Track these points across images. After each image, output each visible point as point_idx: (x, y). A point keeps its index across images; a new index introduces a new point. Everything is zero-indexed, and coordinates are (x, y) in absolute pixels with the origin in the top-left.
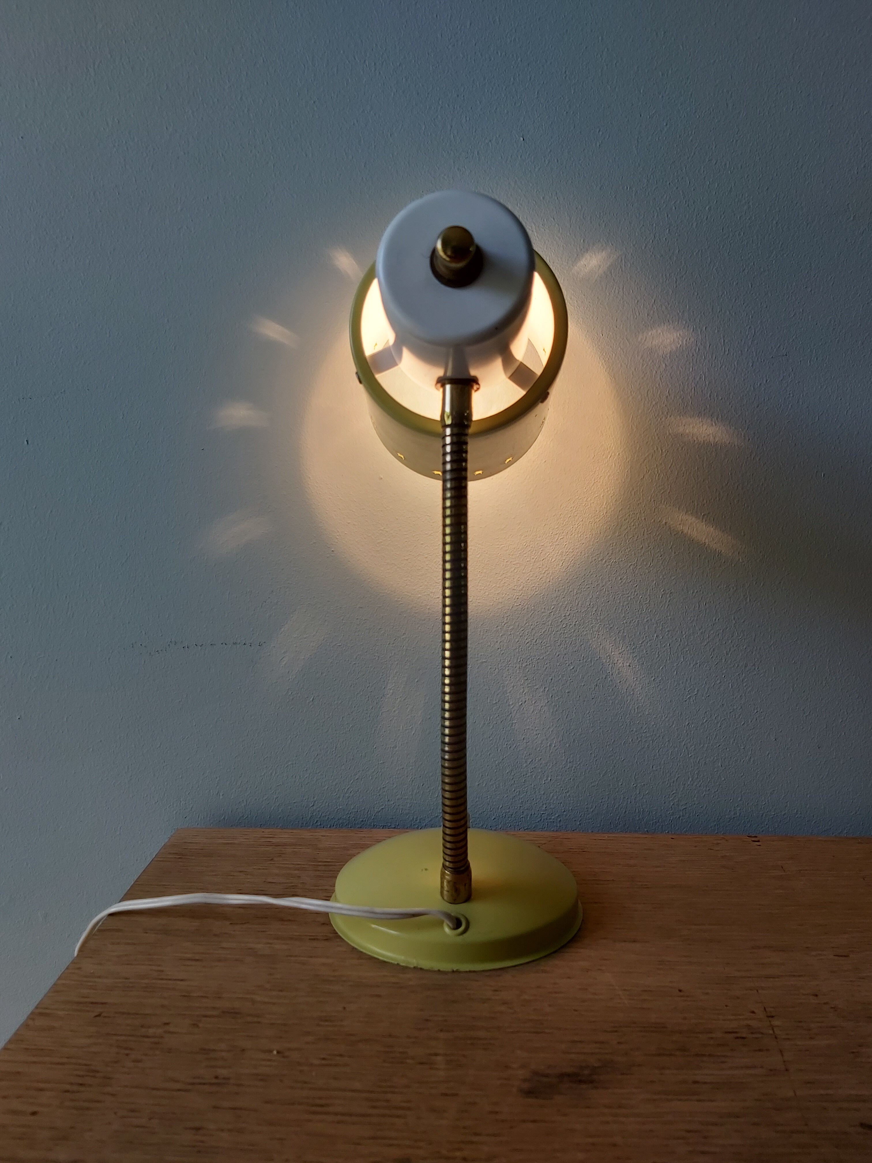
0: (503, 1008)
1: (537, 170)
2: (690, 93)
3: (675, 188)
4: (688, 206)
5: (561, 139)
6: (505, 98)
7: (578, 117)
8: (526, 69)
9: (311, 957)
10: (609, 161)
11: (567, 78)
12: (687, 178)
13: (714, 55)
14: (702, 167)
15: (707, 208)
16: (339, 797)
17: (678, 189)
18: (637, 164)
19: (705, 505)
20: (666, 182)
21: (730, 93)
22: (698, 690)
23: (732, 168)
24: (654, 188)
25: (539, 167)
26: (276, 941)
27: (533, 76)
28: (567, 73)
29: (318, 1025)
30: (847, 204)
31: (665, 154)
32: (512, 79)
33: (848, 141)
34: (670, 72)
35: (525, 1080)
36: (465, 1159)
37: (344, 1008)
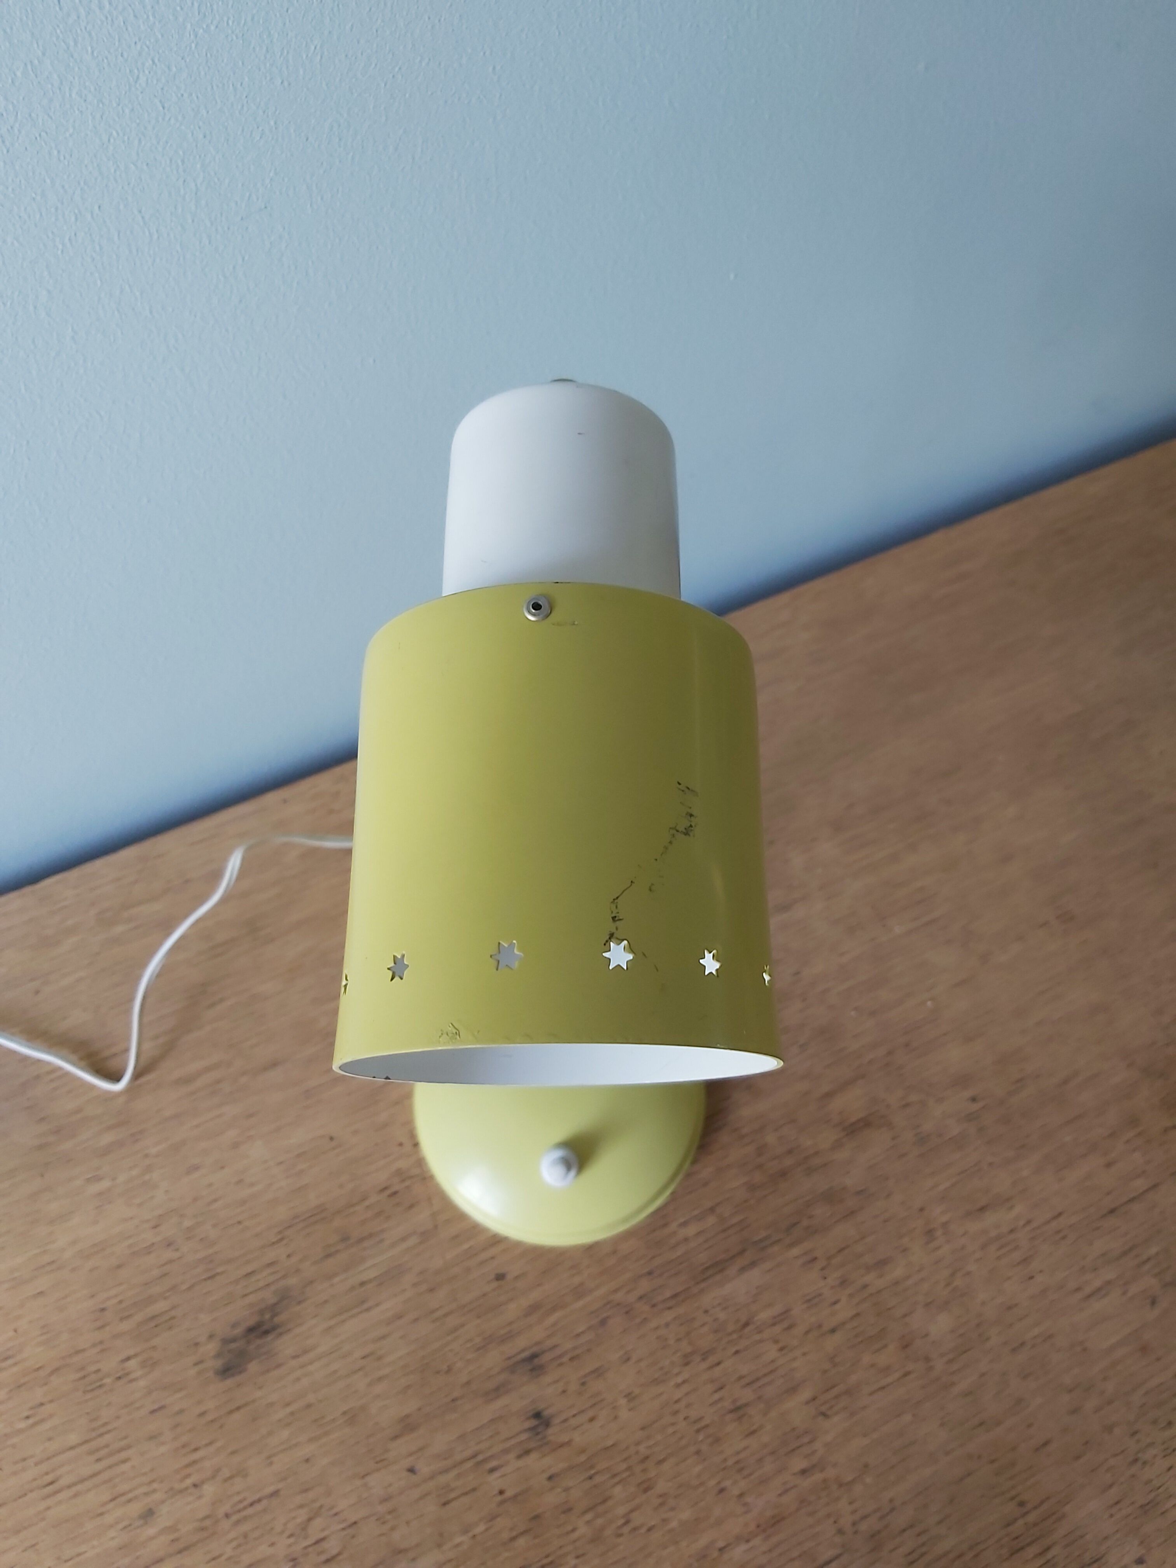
35: (218, 1355)
36: (195, 1486)
37: (15, 1331)
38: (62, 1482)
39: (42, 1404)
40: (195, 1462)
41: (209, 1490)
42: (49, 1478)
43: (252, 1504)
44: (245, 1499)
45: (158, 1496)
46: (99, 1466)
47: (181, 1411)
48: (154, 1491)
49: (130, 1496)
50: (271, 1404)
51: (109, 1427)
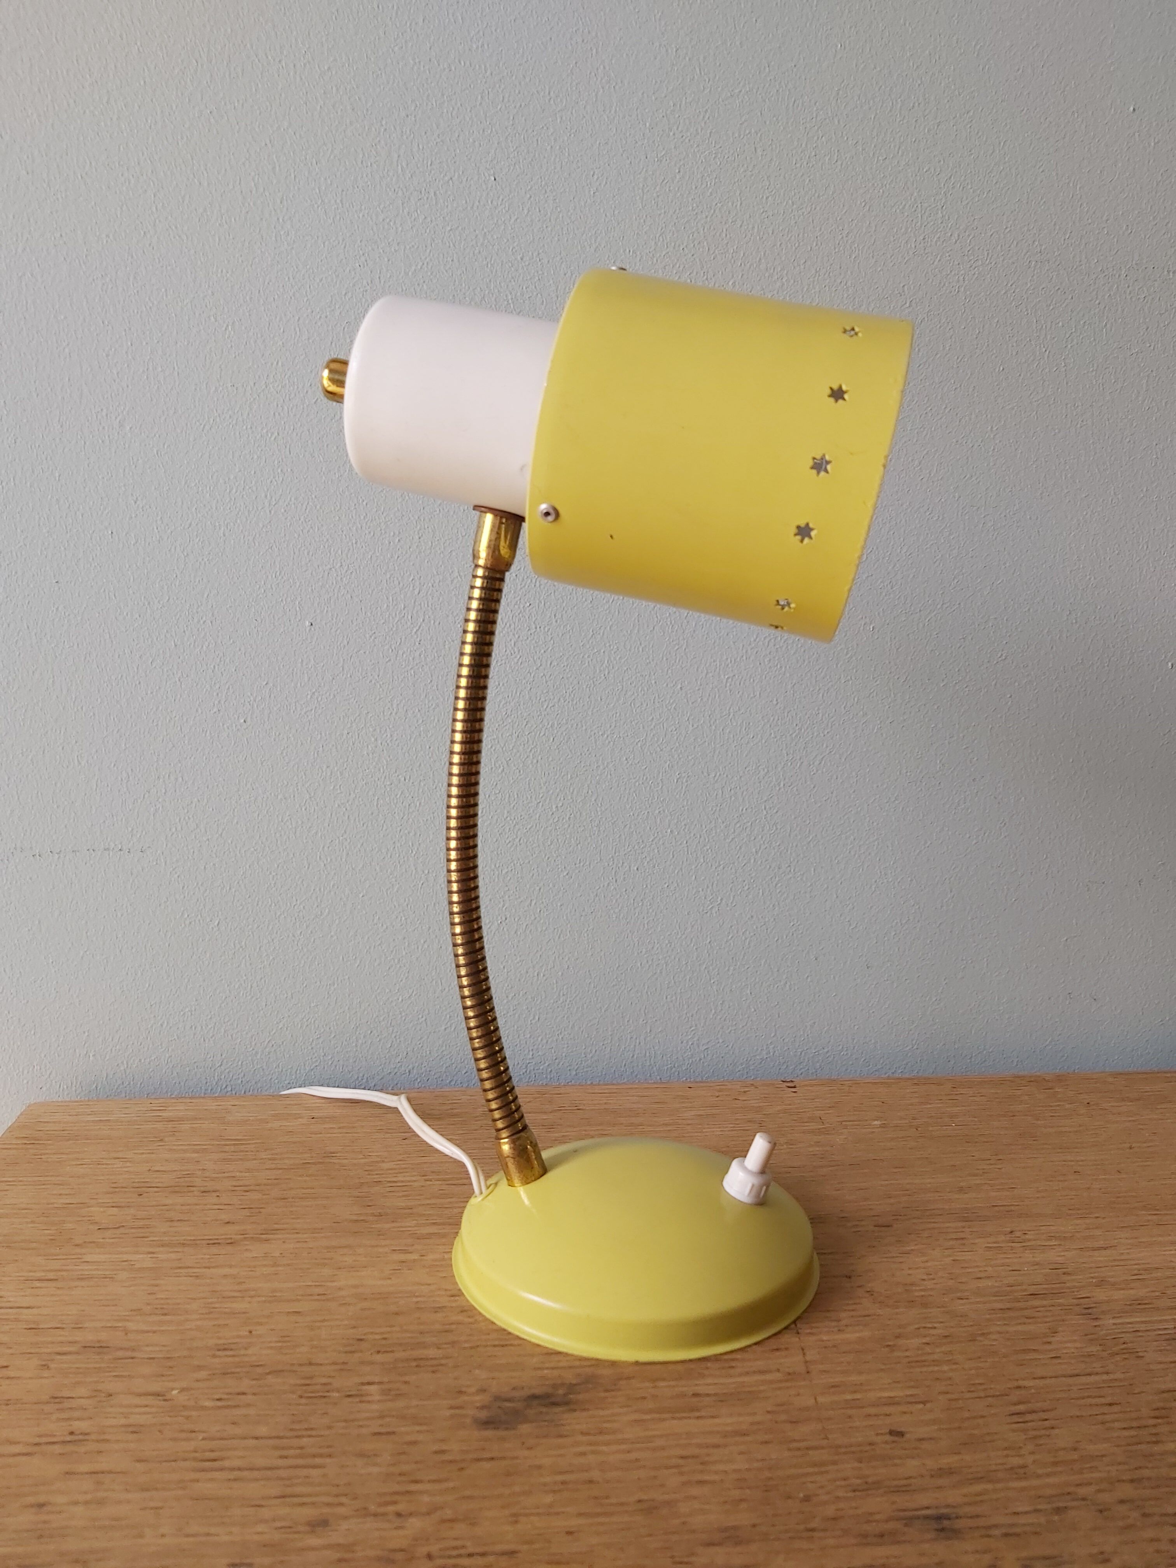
0: (460, 1318)
1: (512, 221)
2: (709, 132)
3: (690, 255)
4: (707, 279)
5: (543, 183)
6: (470, 122)
7: (567, 154)
8: (498, 86)
9: (209, 1268)
10: (606, 215)
11: (552, 102)
12: (705, 243)
13: (740, 83)
14: (724, 230)
15: (730, 283)
16: (257, 1053)
17: (694, 257)
18: (642, 221)
19: (730, 665)
20: (679, 246)
21: (759, 135)
22: (722, 899)
23: (762, 233)
24: (664, 253)
25: (516, 217)
26: (161, 1249)
27: (507, 96)
28: (552, 93)
29: (214, 1356)
30: (902, 285)
31: (677, 211)
32: (479, 97)
33: (905, 205)
34: (684, 102)
35: (483, 1407)
36: (399, 1515)
37: (251, 1332)
38: (227, 1463)
39: (244, 1394)
40: (408, 1492)
41: (415, 1524)
42: (212, 1455)
43: (470, 1555)
44: (463, 1547)
45: (341, 1510)
46: (281, 1462)
47: (415, 1443)
48: (341, 1504)
49: (305, 1500)
50: (539, 1467)
51: (314, 1433)
